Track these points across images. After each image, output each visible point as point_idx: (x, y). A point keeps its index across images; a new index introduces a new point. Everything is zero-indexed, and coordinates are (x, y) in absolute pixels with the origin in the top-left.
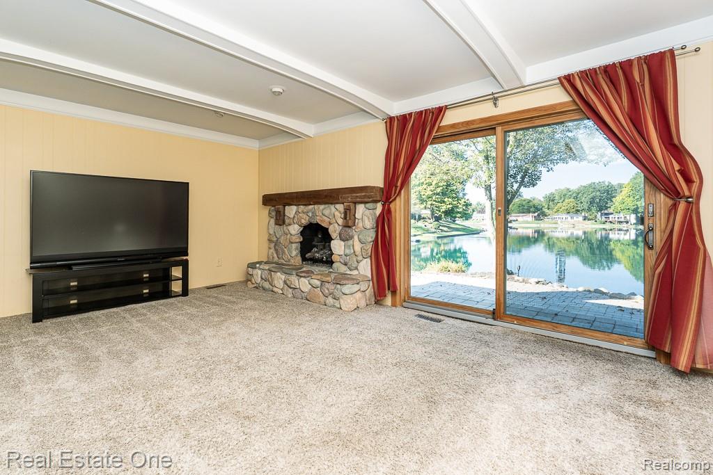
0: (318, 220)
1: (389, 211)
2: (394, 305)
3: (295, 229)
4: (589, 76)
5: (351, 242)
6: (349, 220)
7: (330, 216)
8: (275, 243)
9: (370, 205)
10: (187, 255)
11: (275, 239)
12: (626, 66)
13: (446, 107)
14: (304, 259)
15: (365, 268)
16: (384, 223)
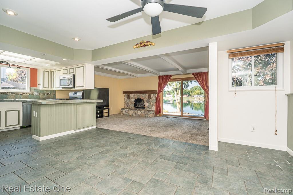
0: (140, 97)
1: (159, 96)
2: (160, 116)
3: (133, 100)
5: (150, 103)
6: (149, 97)
7: (145, 97)
8: (127, 104)
9: (154, 94)
10: (109, 106)
11: (127, 103)
12: (202, 73)
13: (172, 75)
14: (135, 107)
15: (153, 108)
16: (158, 99)
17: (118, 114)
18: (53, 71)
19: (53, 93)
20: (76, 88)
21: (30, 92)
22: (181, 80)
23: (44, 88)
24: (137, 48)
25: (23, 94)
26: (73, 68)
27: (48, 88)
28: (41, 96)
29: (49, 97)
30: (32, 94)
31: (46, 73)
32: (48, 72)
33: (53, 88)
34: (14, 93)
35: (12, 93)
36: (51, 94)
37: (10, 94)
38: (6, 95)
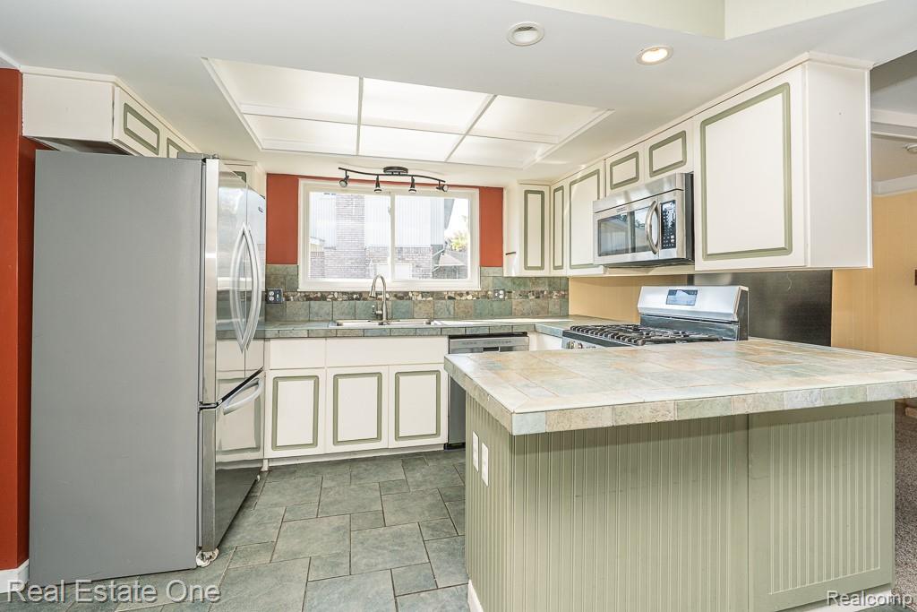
18: (562, 188)
19: (559, 292)
20: (701, 265)
21: (479, 289)
23: (527, 268)
25: (458, 298)
26: (682, 134)
27: (542, 268)
28: (514, 302)
29: (543, 308)
30: (486, 296)
31: (534, 200)
32: (542, 193)
33: (561, 267)
34: (432, 294)
35: (424, 294)
36: (550, 292)
37: (419, 298)
38: (408, 302)
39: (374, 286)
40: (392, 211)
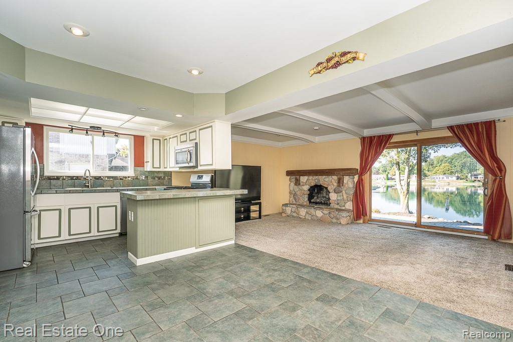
0: (321, 183)
1: (362, 180)
2: (364, 222)
3: (306, 188)
4: (460, 127)
5: (341, 194)
6: (340, 182)
7: (330, 182)
8: (293, 194)
9: (351, 177)
10: (260, 200)
11: (294, 192)
12: (476, 124)
13: (393, 135)
14: (310, 202)
15: (349, 205)
16: (359, 186)
17: (276, 214)
18: (167, 139)
19: (168, 177)
20: (200, 168)
21: (134, 176)
22: (415, 145)
23: (153, 168)
24: (319, 72)
25: (124, 179)
26: (195, 131)
27: (160, 168)
28: (149, 181)
29: (161, 183)
30: (137, 178)
31: (156, 143)
32: (160, 140)
33: (166, 168)
34: (112, 177)
35: (108, 177)
36: (164, 177)
37: (106, 179)
38: (101, 181)
39: (85, 173)
40: (92, 142)
